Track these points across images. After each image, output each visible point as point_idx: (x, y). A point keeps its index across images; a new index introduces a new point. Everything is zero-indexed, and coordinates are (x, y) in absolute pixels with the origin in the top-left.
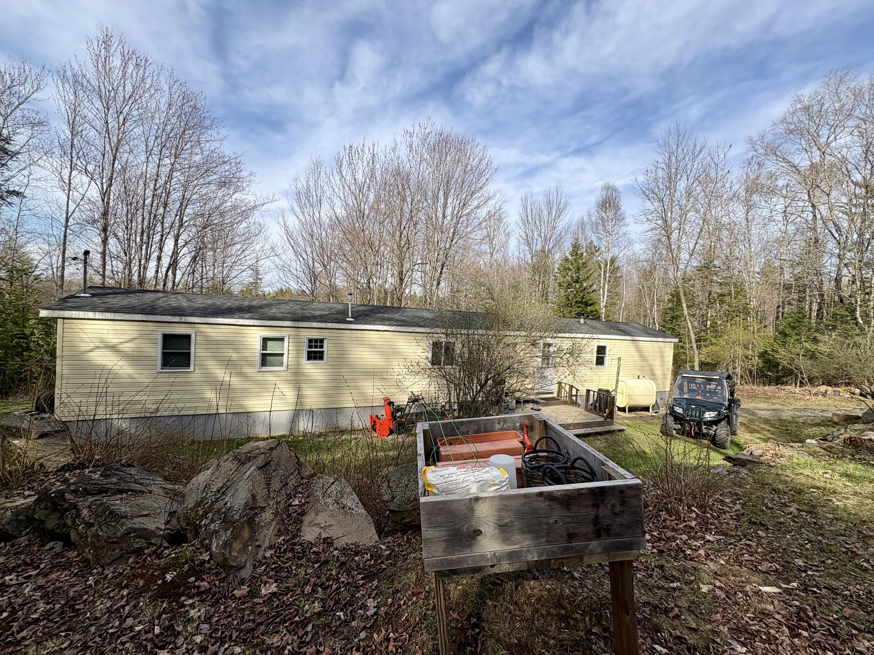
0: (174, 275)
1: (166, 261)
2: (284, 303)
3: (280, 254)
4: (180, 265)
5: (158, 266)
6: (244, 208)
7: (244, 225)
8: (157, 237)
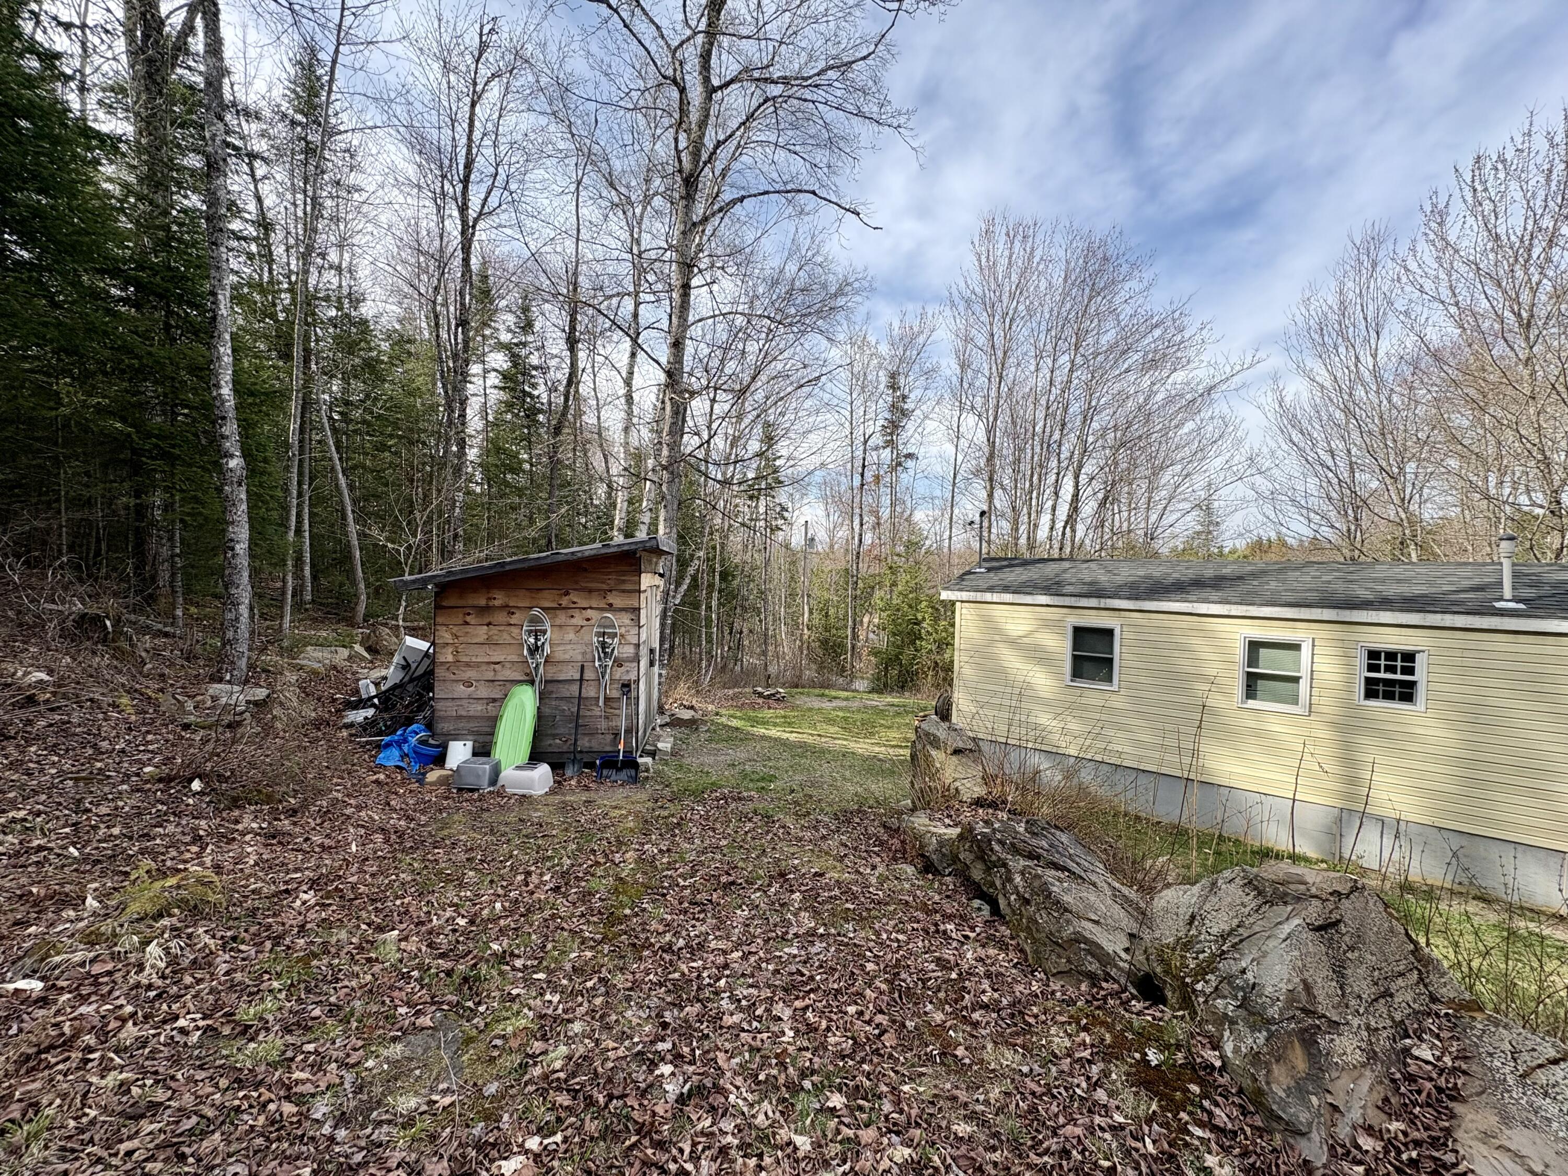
0: (1074, 531)
1: (1063, 511)
2: (1297, 569)
3: (1269, 469)
4: (1083, 515)
5: (1053, 521)
6: (1189, 397)
7: (1189, 426)
8: (1052, 478)
